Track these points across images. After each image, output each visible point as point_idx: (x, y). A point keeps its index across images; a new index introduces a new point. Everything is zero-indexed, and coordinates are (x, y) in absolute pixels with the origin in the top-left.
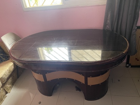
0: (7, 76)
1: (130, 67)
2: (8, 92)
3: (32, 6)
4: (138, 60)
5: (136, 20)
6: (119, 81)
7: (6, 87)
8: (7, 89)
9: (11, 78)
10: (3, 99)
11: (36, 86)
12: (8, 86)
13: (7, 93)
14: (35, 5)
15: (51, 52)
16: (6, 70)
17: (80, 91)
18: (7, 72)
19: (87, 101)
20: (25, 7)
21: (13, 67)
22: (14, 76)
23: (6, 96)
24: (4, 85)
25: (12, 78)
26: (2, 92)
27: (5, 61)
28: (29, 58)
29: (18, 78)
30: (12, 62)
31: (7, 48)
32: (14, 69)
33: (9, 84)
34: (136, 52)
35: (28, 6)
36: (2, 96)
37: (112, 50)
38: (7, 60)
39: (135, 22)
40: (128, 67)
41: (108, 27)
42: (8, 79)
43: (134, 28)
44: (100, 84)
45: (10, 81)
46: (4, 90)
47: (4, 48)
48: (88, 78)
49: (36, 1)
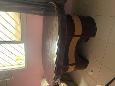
3: (24, 63)
6: (86, 6)
14: (24, 61)
17: (88, 39)
20: (24, 68)
21: (64, 84)
22: (72, 84)
29: (74, 81)
30: (60, 84)
32: (66, 83)
35: (24, 65)
41: (42, 12)
44: (82, 25)
48: (75, 34)
49: (21, 60)
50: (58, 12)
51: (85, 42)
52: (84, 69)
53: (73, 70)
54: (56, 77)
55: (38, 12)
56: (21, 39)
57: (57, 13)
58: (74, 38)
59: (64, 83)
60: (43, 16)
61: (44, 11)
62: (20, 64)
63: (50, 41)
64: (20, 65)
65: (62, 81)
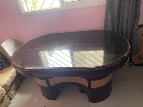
0: (10, 83)
1: (133, 65)
2: (13, 98)
4: (141, 59)
5: (137, 20)
7: (10, 94)
8: (11, 95)
9: (14, 84)
10: (8, 106)
11: (40, 91)
12: (12, 92)
13: (11, 99)
14: (33, 9)
15: (53, 55)
16: (9, 77)
17: (84, 93)
18: (10, 79)
19: (91, 103)
21: (15, 73)
22: (17, 82)
23: (11, 103)
24: (7, 92)
25: (16, 84)
26: (7, 99)
27: (7, 67)
28: (30, 66)
29: (21, 83)
31: (8, 55)
32: (16, 75)
33: (13, 90)
34: (138, 51)
35: (26, 10)
36: (7, 103)
37: (113, 54)
38: (9, 66)
39: (136, 22)
40: (131, 66)
41: (109, 28)
42: (11, 85)
43: (135, 27)
44: (103, 86)
45: (13, 87)
46: (9, 96)
47: (5, 54)
48: (91, 81)
49: (34, 4)
55: (109, 22)
56: (66, 2)
58: (86, 81)
61: (111, 30)
62: (26, 3)
64: (25, 3)
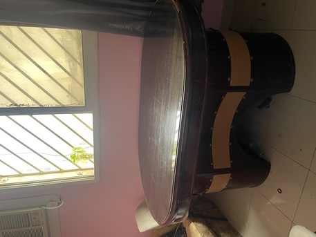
3: (92, 166)
6: (264, 4)
14: (93, 160)
17: (269, 99)
20: (93, 178)
21: (200, 225)
22: (220, 228)
25: (223, 231)
29: (226, 220)
30: (189, 224)
32: (203, 224)
35: (92, 173)
38: (185, 231)
44: (252, 58)
48: (231, 85)
49: (85, 157)
50: (183, 20)
51: (260, 107)
52: (256, 186)
53: (224, 187)
54: (177, 203)
55: (127, 27)
56: (84, 102)
57: (182, 24)
58: (229, 94)
59: (199, 222)
60: (143, 38)
61: (145, 22)
62: (82, 170)
63: (160, 105)
64: (81, 172)
65: (194, 217)
